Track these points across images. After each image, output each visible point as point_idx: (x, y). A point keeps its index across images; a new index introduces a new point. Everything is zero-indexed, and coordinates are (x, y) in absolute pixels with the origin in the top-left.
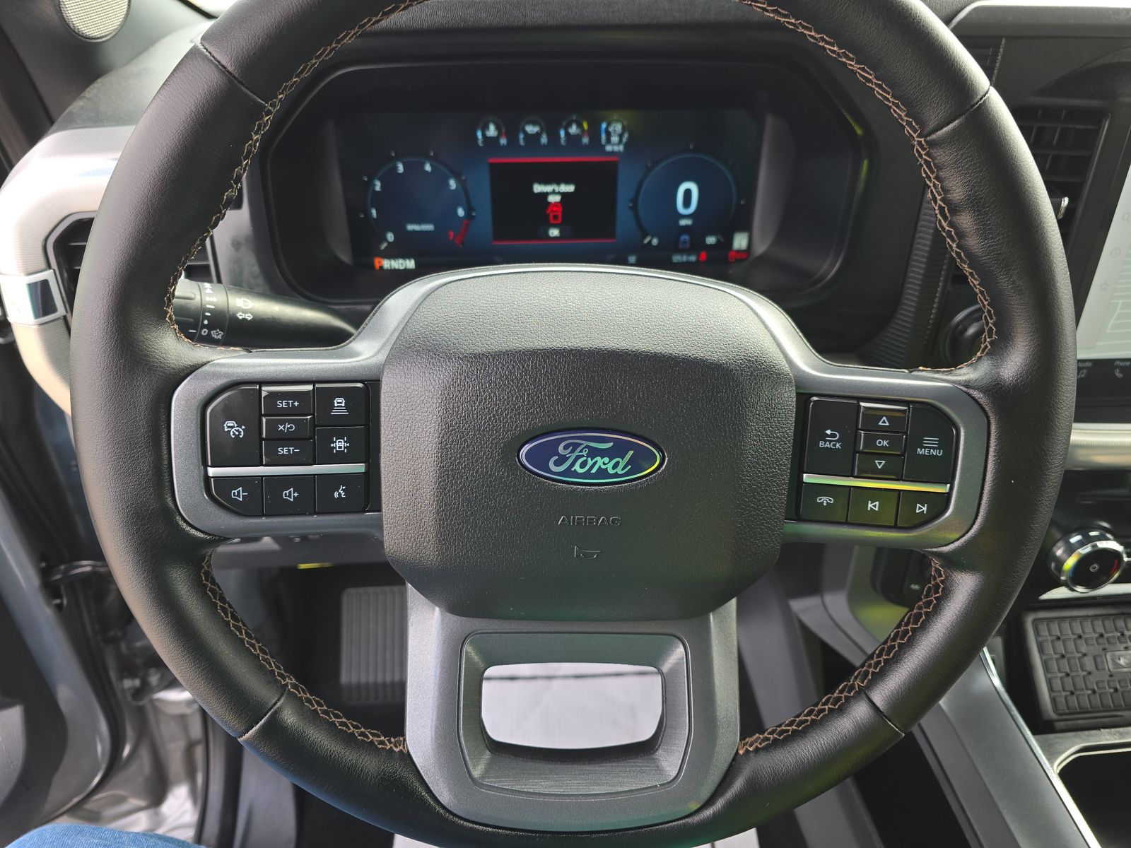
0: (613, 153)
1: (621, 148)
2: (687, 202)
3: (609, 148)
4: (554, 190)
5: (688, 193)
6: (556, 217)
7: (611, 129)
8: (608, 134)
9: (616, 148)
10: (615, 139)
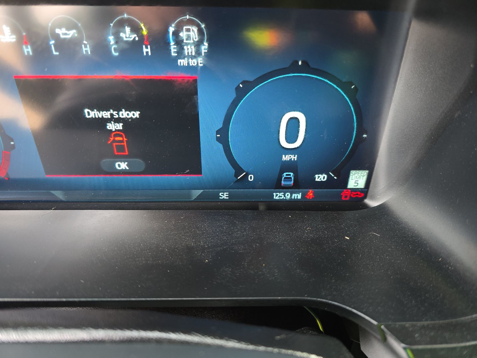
0: (189, 68)
1: (200, 61)
2: (291, 136)
3: (182, 62)
4: (112, 115)
5: (294, 123)
6: (121, 148)
7: (183, 35)
8: (179, 43)
9: (193, 62)
10: (189, 49)
